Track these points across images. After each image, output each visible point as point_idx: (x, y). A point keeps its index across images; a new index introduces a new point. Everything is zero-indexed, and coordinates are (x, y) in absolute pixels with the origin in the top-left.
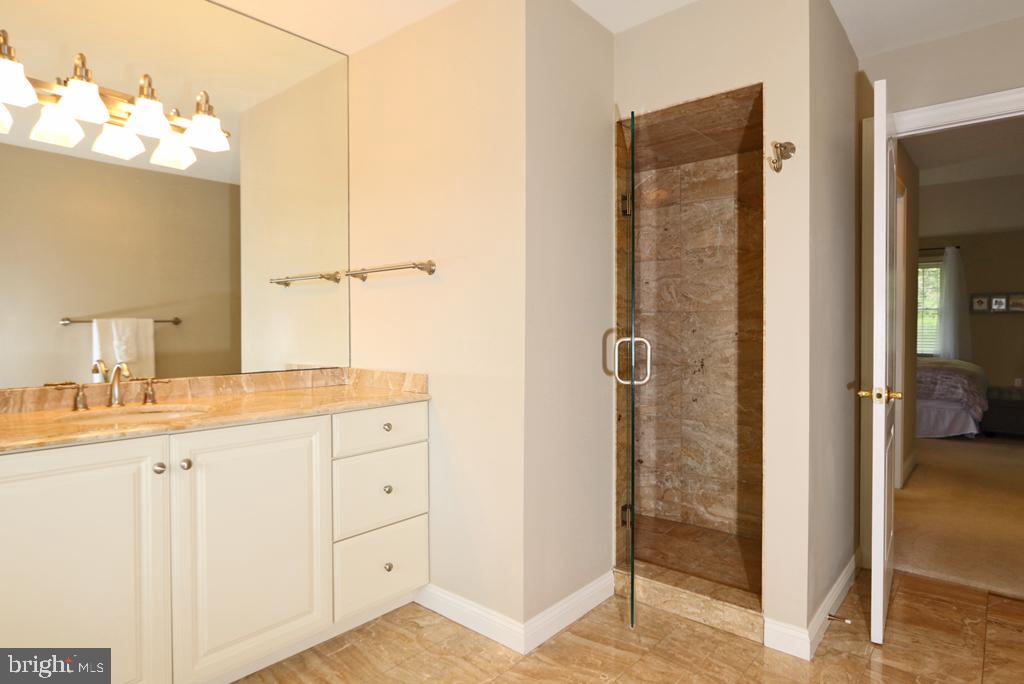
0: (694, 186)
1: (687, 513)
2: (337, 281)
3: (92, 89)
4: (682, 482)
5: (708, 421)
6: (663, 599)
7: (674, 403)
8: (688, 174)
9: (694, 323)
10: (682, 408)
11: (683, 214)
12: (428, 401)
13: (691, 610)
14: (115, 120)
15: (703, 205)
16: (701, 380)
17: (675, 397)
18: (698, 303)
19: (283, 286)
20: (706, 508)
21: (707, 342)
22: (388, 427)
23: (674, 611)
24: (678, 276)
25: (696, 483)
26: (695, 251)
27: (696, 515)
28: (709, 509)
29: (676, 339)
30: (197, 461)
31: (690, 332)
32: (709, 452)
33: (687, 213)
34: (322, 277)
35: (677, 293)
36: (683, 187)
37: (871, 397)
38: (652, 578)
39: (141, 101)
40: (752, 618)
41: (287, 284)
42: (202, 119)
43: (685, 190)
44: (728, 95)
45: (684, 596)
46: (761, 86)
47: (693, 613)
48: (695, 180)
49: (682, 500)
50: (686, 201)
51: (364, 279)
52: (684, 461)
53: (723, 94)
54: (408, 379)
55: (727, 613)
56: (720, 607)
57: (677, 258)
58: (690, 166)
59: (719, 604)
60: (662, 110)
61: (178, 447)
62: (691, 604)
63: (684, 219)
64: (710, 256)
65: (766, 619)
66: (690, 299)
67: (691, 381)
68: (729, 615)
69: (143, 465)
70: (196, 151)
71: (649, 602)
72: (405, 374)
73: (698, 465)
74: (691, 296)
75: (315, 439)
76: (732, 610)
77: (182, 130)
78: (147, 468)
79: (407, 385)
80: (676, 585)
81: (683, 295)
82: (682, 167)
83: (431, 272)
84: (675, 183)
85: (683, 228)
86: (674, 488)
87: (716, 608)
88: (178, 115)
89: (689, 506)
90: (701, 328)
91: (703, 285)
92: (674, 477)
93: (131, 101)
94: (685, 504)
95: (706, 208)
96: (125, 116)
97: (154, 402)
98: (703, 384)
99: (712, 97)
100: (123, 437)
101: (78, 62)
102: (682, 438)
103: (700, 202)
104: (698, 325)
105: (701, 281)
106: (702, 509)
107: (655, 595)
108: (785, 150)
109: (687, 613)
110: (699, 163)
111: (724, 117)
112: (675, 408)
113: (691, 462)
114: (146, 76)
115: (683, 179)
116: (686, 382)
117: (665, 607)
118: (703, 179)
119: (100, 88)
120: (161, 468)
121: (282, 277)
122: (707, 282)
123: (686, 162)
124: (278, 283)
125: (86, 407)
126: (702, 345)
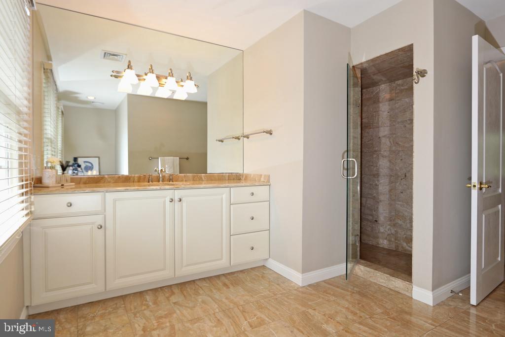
0: (402, 91)
1: (398, 246)
2: (239, 139)
3: (154, 76)
4: (395, 231)
5: (408, 203)
6: (370, 275)
7: (392, 194)
8: (399, 85)
9: (401, 156)
10: (395, 196)
11: (396, 105)
12: (269, 185)
13: (381, 281)
14: (161, 85)
15: (406, 100)
16: (405, 183)
17: (392, 191)
18: (404, 146)
19: (221, 142)
20: (407, 244)
21: (408, 165)
22: (253, 194)
23: (374, 281)
24: (394, 134)
25: (402, 232)
26: (403, 122)
27: (402, 247)
28: (409, 245)
29: (393, 164)
30: (183, 199)
31: (400, 160)
32: (409, 217)
33: (399, 104)
34: (233, 138)
35: (393, 141)
36: (397, 92)
37: (471, 187)
38: (365, 266)
39: (169, 78)
40: (408, 285)
41: (222, 141)
42: (188, 82)
43: (397, 93)
44: (399, 50)
45: (378, 274)
46: (412, 45)
47: (382, 282)
48: (402, 88)
49: (396, 240)
50: (398, 98)
51: (248, 138)
52: (397, 221)
53: (396, 50)
54: (263, 177)
55: (397, 283)
56: (394, 280)
57: (394, 125)
58: (400, 82)
59: (393, 278)
60: (371, 60)
61: (178, 194)
62: (381, 278)
63: (397, 107)
64: (409, 124)
65: (414, 286)
66: (400, 145)
67: (400, 184)
68: (397, 284)
69: (166, 199)
70: (187, 93)
71: (364, 277)
72: (261, 175)
73: (403, 224)
74: (400, 143)
75: (224, 196)
76: (398, 281)
77: (182, 86)
78: (168, 200)
79: (262, 179)
80: (376, 270)
81: (396, 143)
82: (396, 82)
83: (271, 134)
84: (393, 90)
85: (397, 111)
86: (392, 234)
87: (392, 280)
88: (182, 81)
89: (399, 242)
90: (405, 158)
91: (406, 137)
92: (391, 228)
93: (166, 78)
94: (397, 241)
95: (408, 101)
96: (164, 83)
97: (173, 181)
98: (406, 185)
99: (392, 52)
100: (160, 189)
101: (150, 67)
102: (395, 210)
103: (405, 98)
104: (403, 157)
105: (405, 136)
106: (405, 244)
107: (366, 274)
108: (422, 73)
109: (380, 282)
110: (405, 80)
111: (405, 59)
112: (392, 196)
113: (400, 222)
114: (171, 69)
115: (397, 88)
116: (398, 184)
117: (371, 279)
118: (406, 87)
119: (156, 75)
120: (172, 200)
121: (220, 138)
122: (408, 136)
123: (398, 80)
124: (219, 141)
125: (152, 182)
126: (405, 166)
